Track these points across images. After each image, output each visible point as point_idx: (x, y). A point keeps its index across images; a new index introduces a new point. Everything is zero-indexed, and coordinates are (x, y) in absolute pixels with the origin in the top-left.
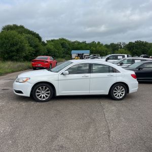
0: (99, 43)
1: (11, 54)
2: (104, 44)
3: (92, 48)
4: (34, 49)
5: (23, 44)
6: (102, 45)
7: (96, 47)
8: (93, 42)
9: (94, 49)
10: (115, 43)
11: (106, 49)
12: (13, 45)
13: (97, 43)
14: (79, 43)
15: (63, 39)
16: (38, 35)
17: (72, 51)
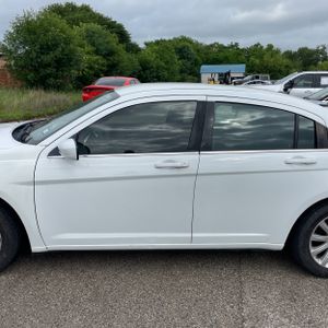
0: (270, 47)
1: (43, 72)
2: (283, 51)
3: (252, 58)
4: (105, 61)
5: (72, 46)
6: (278, 52)
7: (261, 57)
8: (256, 45)
9: (257, 61)
10: (310, 48)
11: (286, 61)
12: (46, 48)
13: (265, 47)
14: (222, 48)
15: (184, 39)
16: (120, 27)
17: (203, 67)
